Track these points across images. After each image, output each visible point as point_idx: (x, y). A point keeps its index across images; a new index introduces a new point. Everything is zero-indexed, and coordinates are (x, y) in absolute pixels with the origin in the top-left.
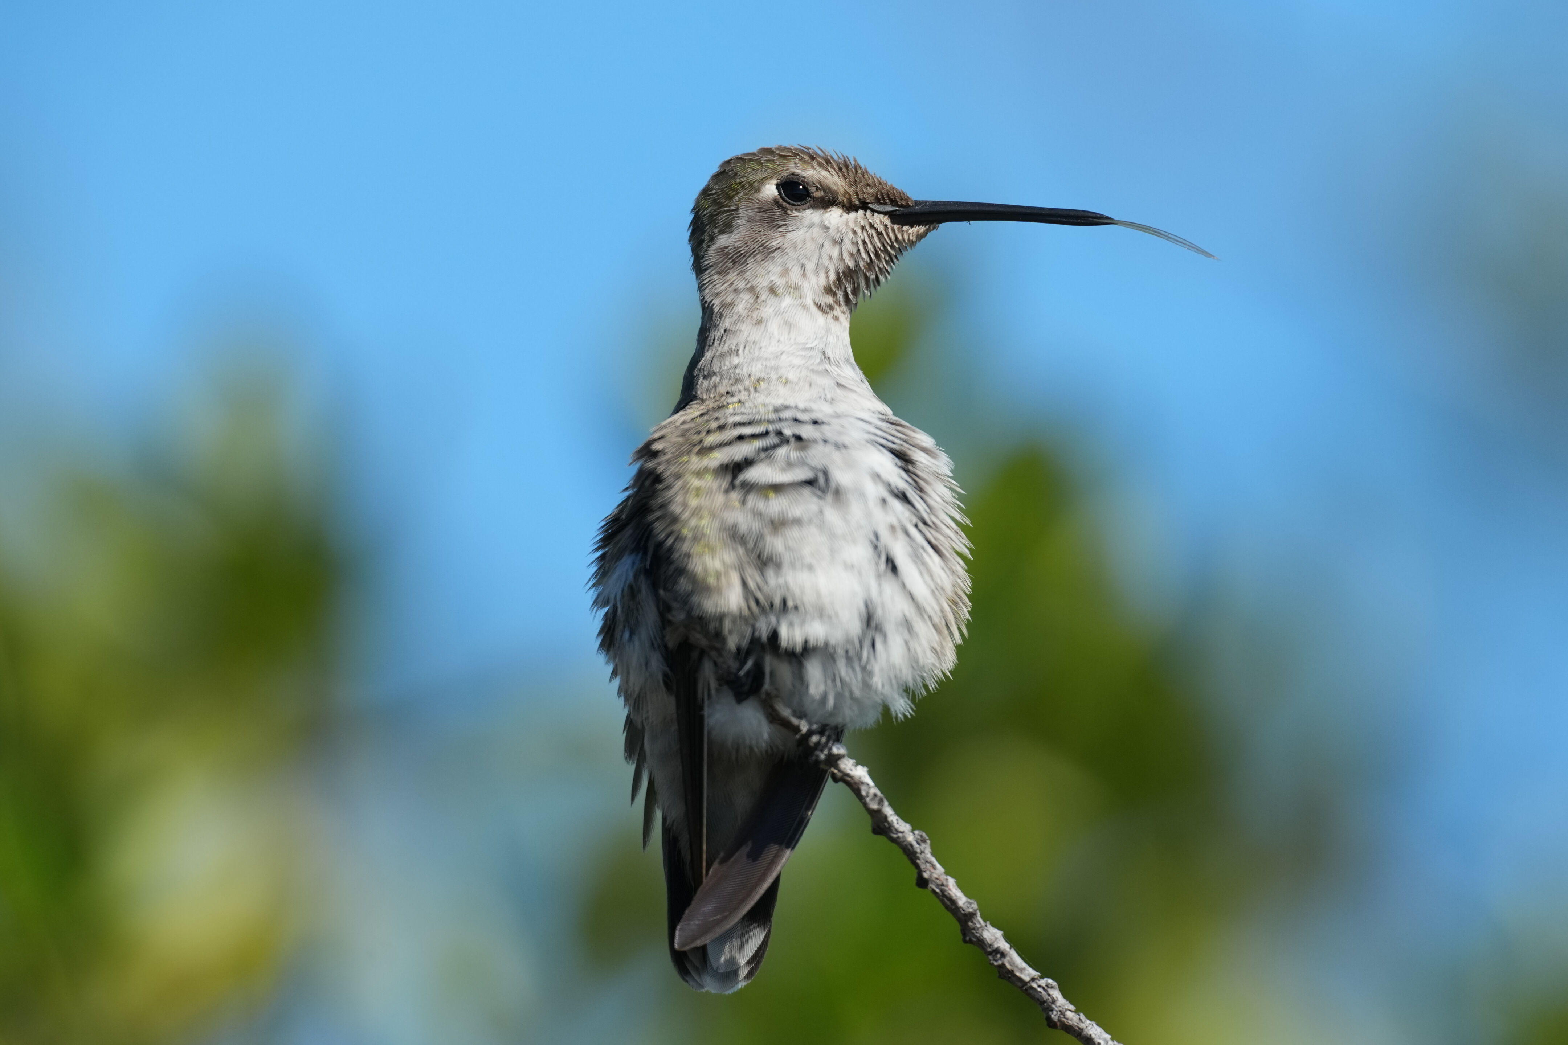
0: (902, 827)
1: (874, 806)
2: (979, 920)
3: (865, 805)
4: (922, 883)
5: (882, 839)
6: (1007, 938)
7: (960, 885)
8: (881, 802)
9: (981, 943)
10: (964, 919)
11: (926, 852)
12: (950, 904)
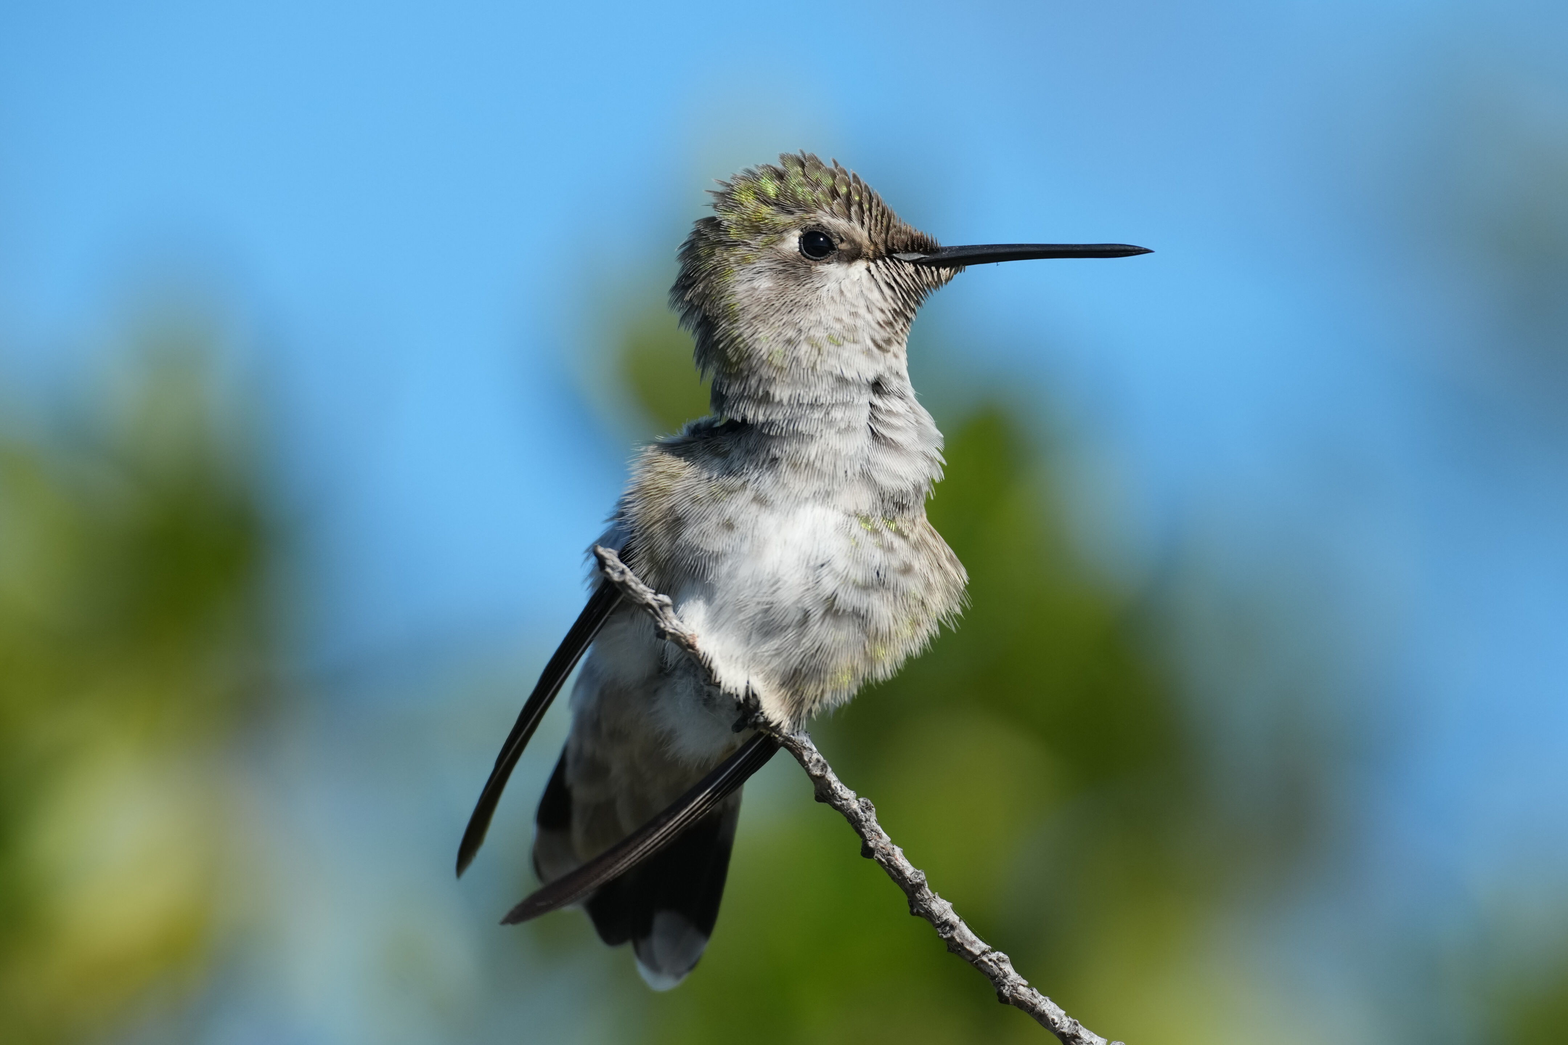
0: (847, 794)
1: (817, 772)
2: (927, 891)
3: (808, 771)
4: (868, 852)
5: (825, 806)
6: (955, 909)
7: (906, 855)
8: (824, 767)
9: (929, 915)
10: (912, 890)
11: (871, 820)
12: (897, 875)
